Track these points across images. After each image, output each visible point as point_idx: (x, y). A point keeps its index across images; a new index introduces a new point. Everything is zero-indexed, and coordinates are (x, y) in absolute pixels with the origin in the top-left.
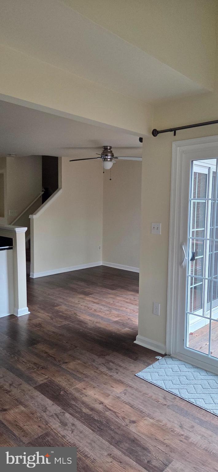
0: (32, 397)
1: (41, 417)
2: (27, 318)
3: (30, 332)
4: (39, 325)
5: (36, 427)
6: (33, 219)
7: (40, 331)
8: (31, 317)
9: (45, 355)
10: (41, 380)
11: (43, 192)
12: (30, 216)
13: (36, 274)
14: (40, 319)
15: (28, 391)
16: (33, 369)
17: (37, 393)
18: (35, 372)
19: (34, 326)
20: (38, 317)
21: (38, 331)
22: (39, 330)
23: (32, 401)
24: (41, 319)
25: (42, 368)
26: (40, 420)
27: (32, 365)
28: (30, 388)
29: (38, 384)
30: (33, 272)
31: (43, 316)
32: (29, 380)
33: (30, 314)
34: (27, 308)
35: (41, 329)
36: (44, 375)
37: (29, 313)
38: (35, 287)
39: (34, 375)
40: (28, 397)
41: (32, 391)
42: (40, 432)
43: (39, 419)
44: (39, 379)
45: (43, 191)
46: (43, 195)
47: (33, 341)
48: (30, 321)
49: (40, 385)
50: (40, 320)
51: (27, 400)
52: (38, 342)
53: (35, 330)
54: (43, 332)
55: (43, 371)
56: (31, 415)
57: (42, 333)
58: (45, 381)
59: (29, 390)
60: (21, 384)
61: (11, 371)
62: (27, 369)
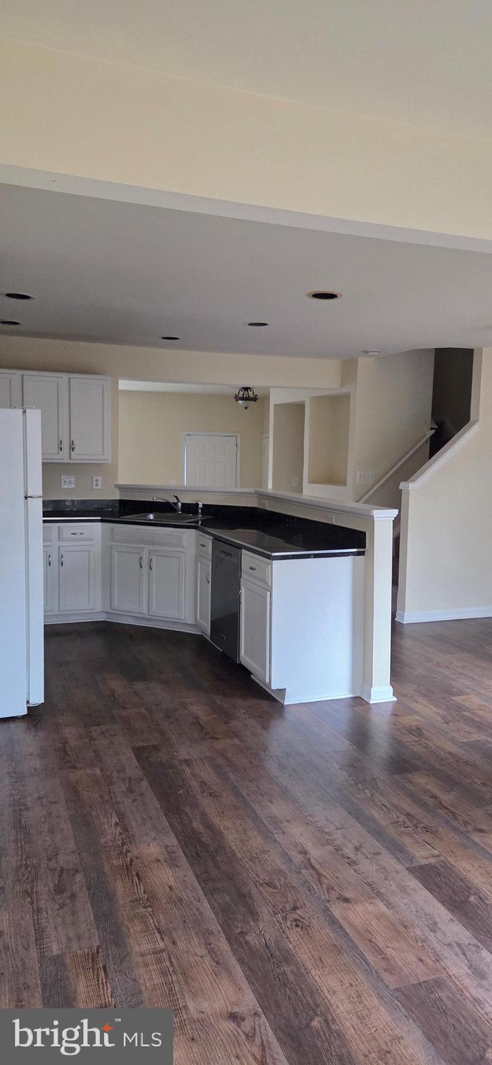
0: (404, 890)
1: (424, 941)
2: (389, 709)
3: (396, 742)
4: (417, 731)
5: (412, 958)
6: (409, 491)
7: (420, 744)
8: (398, 710)
9: (431, 802)
10: (423, 855)
11: (433, 431)
12: (402, 485)
13: (410, 616)
14: (419, 718)
15: (394, 874)
16: (405, 827)
17: (413, 883)
18: (408, 834)
19: (405, 731)
20: (414, 712)
21: (413, 743)
22: (416, 741)
23: (403, 898)
24: (422, 717)
25: (424, 830)
26: (423, 946)
27: (402, 818)
28: (400, 867)
29: (415, 864)
30: (404, 610)
31: (426, 712)
32: (397, 849)
33: (397, 702)
34: (391, 689)
35: (420, 740)
36: (431, 848)
37: (395, 699)
38: (407, 643)
39: (407, 841)
40: (394, 887)
41: (403, 876)
42: (421, 973)
43: (421, 944)
44: (417, 853)
45: (432, 429)
46: (432, 437)
47: (402, 765)
48: (396, 717)
49: (422, 868)
50: (418, 720)
51: (393, 892)
52: (415, 769)
53: (407, 740)
54: (425, 747)
55: (427, 837)
56: (402, 929)
57: (425, 750)
58: (432, 861)
59: (397, 872)
60: (378, 854)
61: (357, 819)
62: (391, 823)
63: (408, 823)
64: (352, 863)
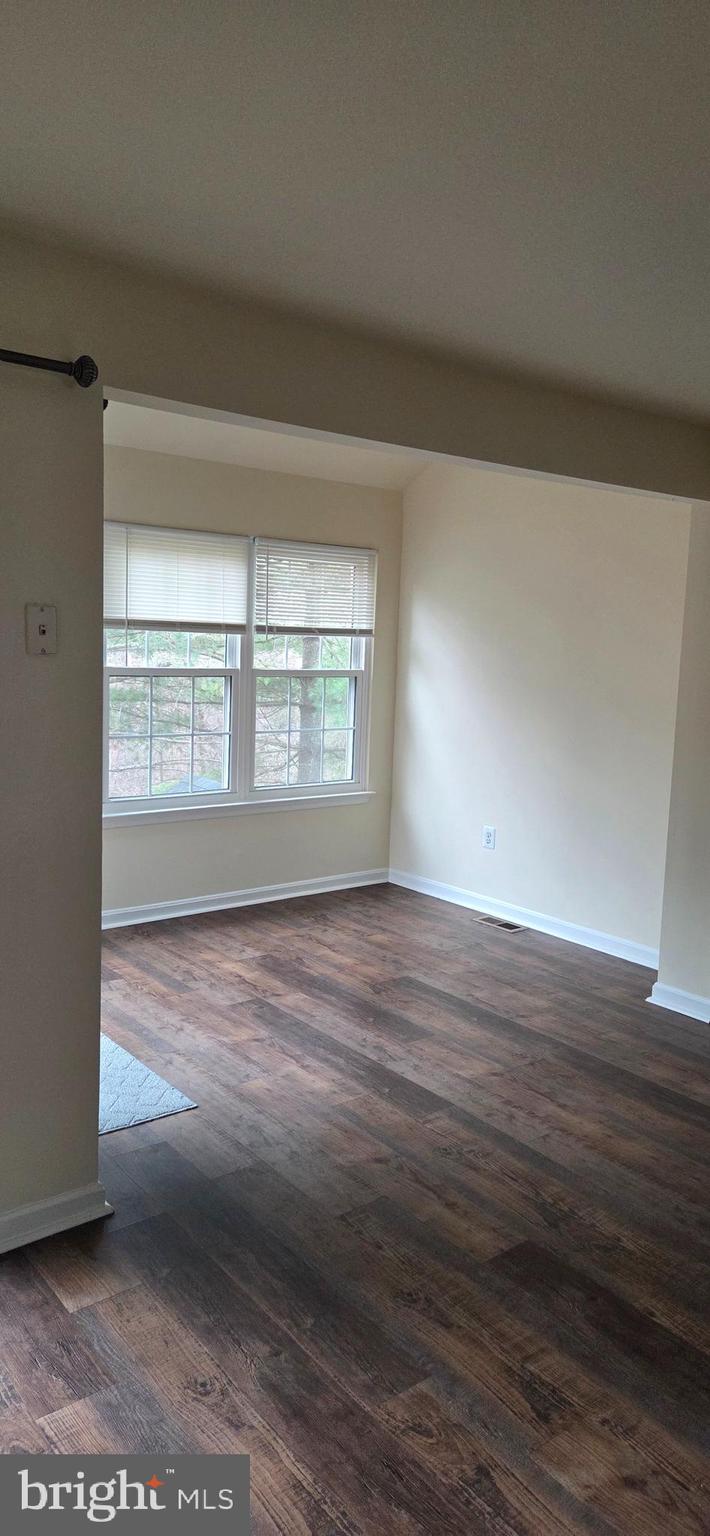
28: (459, 1104)
29: (445, 1111)
32: (471, 1123)
36: (435, 1130)
40: (460, 1090)
41: (453, 1098)
43: (423, 1058)
44: (447, 1122)
49: (438, 1109)
51: (458, 1085)
60: (488, 1115)
61: (535, 1154)
62: (492, 1153)
63: (471, 1156)
64: (508, 1102)
